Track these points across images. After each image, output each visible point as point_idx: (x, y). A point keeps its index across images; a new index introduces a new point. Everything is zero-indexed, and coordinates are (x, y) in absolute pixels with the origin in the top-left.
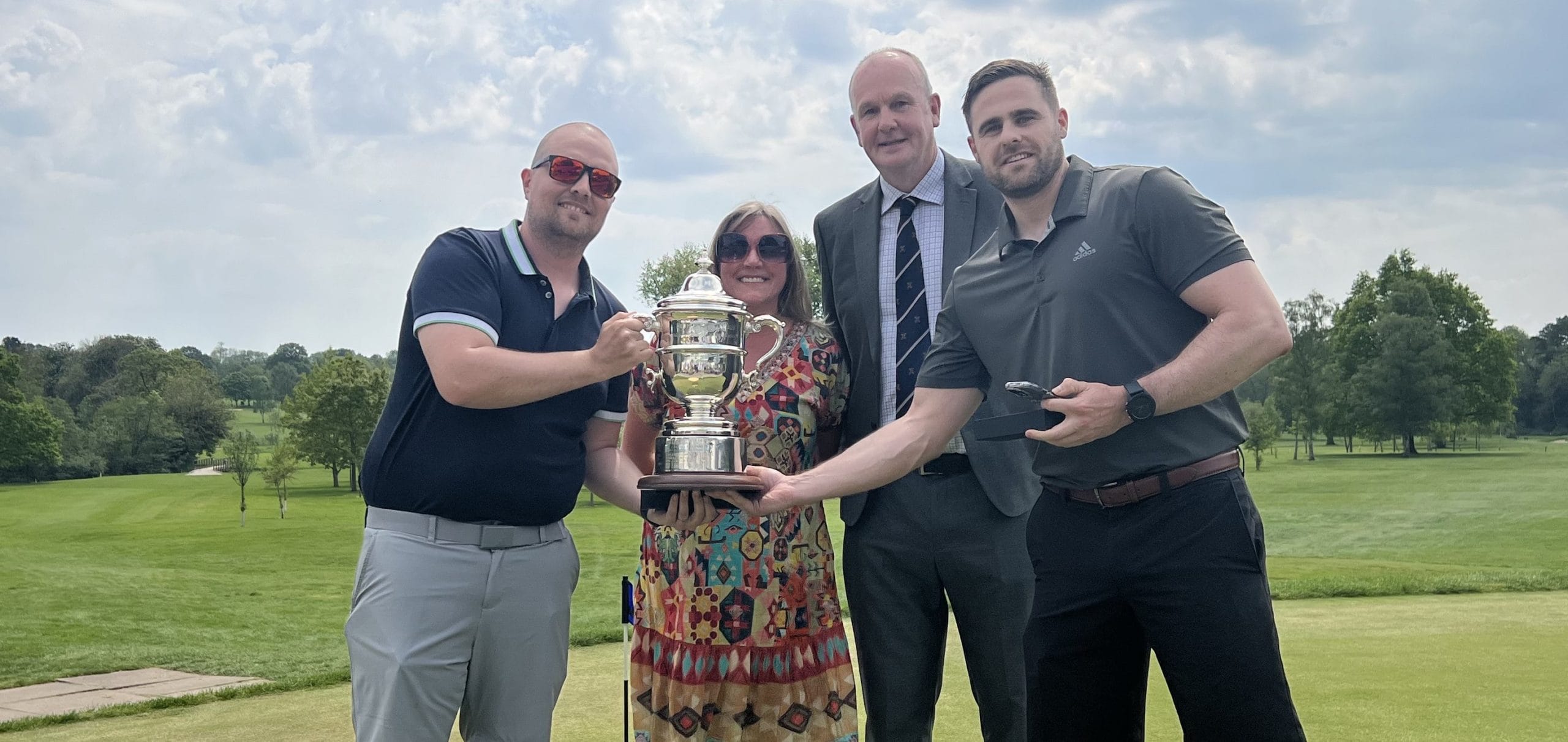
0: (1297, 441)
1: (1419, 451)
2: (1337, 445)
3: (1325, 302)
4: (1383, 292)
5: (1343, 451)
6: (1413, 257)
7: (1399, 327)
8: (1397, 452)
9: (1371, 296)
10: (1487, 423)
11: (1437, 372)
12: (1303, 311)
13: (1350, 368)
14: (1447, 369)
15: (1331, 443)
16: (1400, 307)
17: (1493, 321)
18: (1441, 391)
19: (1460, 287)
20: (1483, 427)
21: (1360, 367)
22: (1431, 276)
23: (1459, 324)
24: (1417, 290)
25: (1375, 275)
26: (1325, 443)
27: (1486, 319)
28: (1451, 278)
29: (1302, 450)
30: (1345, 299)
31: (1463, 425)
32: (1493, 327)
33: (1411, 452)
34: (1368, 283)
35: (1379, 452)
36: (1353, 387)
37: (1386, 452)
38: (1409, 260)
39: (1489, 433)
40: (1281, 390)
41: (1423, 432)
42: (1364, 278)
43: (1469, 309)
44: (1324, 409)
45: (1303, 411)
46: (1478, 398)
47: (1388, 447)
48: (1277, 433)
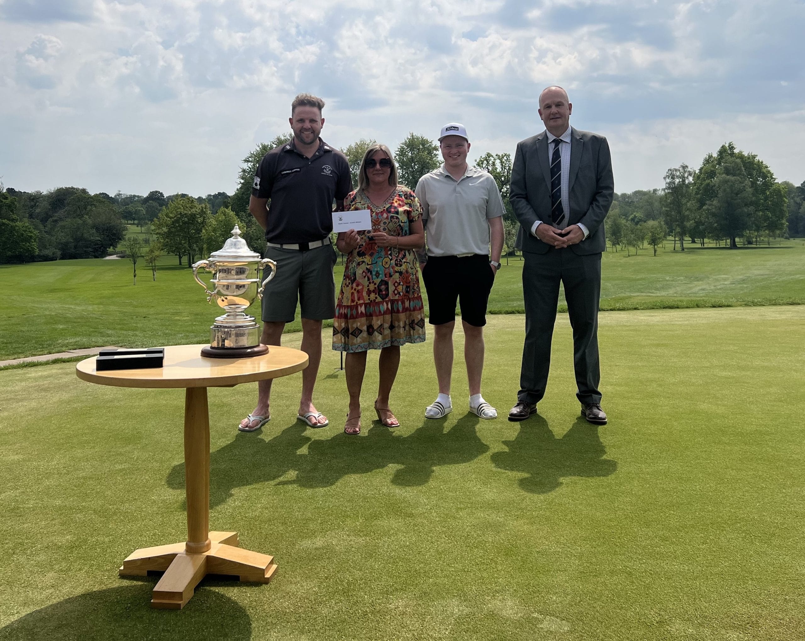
0: (675, 241)
1: (738, 246)
2: (697, 243)
3: (689, 169)
4: (719, 164)
5: (699, 246)
6: (735, 146)
7: (726, 182)
8: (727, 246)
9: (714, 166)
10: (773, 231)
11: (746, 205)
12: (678, 174)
13: (702, 203)
14: (752, 203)
15: (694, 242)
16: (727, 171)
17: (775, 179)
18: (749, 215)
19: (759, 161)
20: (771, 234)
21: (707, 202)
22: (744, 156)
23: (758, 180)
24: (736, 163)
25: (715, 155)
26: (691, 242)
27: (772, 178)
28: (754, 157)
29: (678, 245)
30: (699, 168)
31: (762, 233)
32: (776, 181)
33: (734, 246)
34: (712, 159)
35: (718, 246)
36: (704, 213)
37: (721, 246)
38: (733, 147)
39: (774, 236)
40: (667, 214)
41: (741, 236)
42: (710, 157)
43: (764, 173)
44: (689, 224)
45: (678, 225)
46: (768, 218)
47: (722, 244)
48: (665, 237)
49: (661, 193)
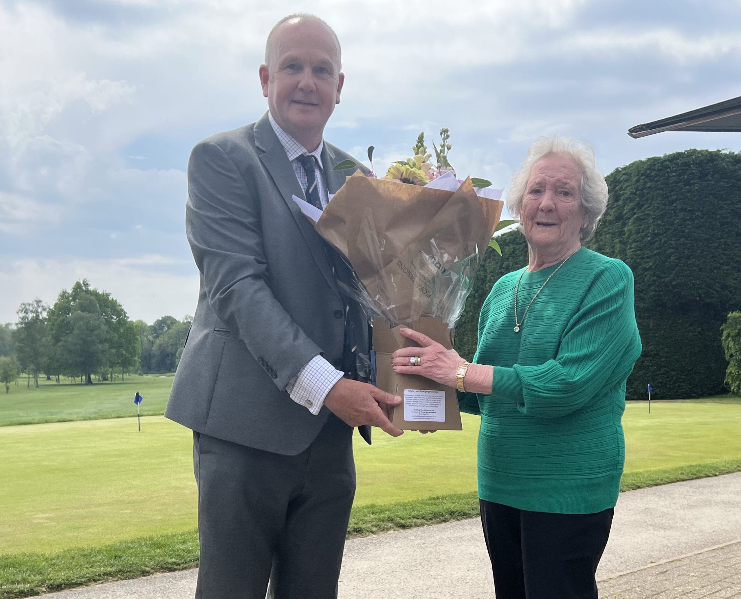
0: (29, 378)
1: (93, 382)
2: (52, 380)
4: (74, 300)
5: (55, 383)
6: (89, 283)
10: (126, 368)
11: (101, 342)
12: (31, 308)
14: (106, 340)
15: (49, 379)
16: (84, 308)
17: (128, 317)
18: (103, 352)
19: (113, 299)
22: (98, 293)
23: (112, 318)
24: (91, 300)
25: (70, 291)
26: (46, 379)
27: (125, 316)
28: (108, 295)
29: (32, 382)
30: (54, 304)
31: (115, 369)
32: (129, 320)
33: (89, 382)
34: (66, 295)
35: (74, 383)
36: (59, 349)
37: (77, 383)
39: (128, 372)
40: (20, 350)
41: (95, 373)
43: (117, 311)
44: (43, 360)
45: (33, 362)
46: (122, 355)
47: (78, 380)
48: (18, 374)
49: (14, 327)
